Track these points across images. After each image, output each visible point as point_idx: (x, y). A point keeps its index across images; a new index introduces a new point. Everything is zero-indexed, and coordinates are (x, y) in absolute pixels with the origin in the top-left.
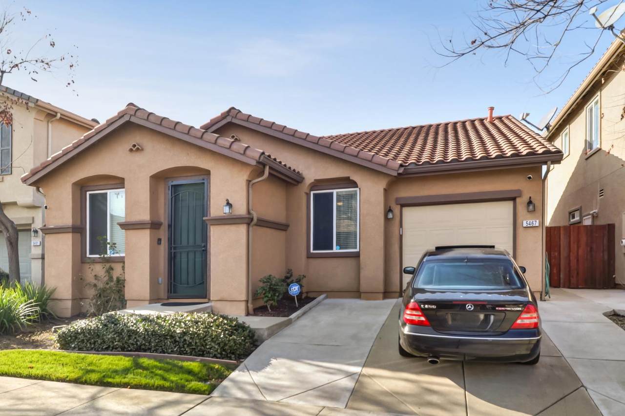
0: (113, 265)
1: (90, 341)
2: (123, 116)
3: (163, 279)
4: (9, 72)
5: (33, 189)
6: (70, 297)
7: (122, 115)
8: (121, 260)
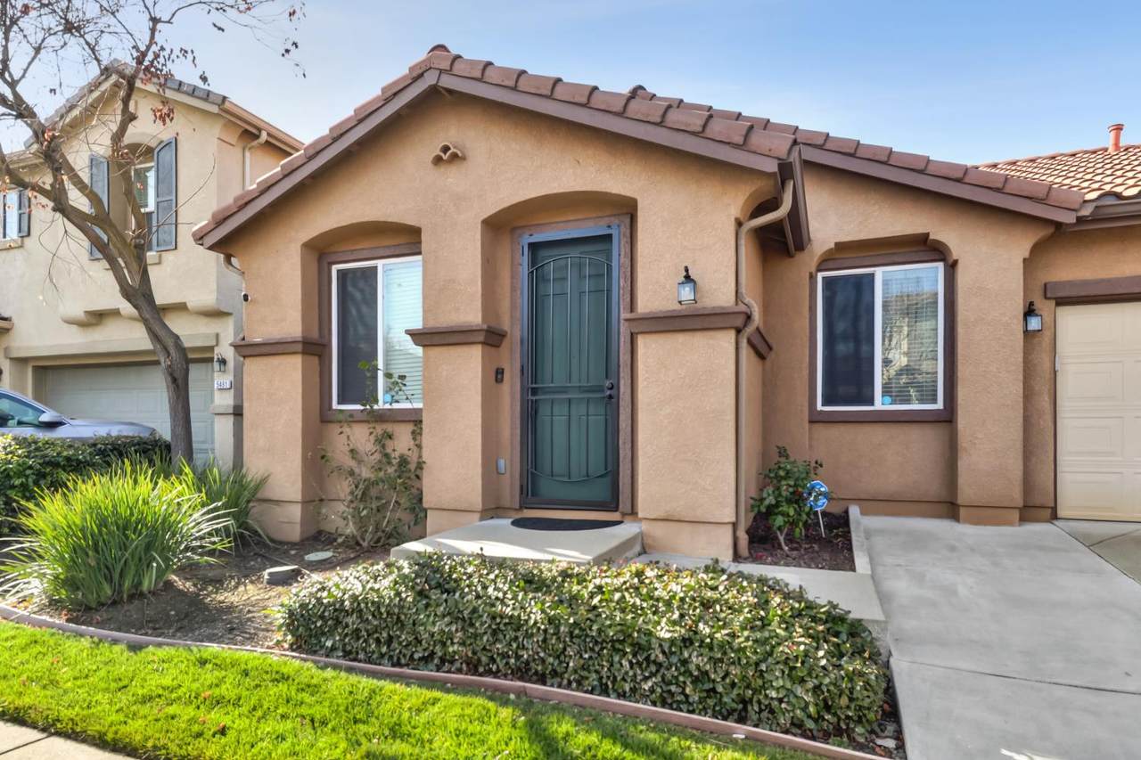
0: (389, 427)
1: (375, 636)
2: (421, 75)
3: (509, 462)
4: (169, 22)
5: (218, 258)
6: (299, 497)
7: (420, 71)
8: (414, 420)
